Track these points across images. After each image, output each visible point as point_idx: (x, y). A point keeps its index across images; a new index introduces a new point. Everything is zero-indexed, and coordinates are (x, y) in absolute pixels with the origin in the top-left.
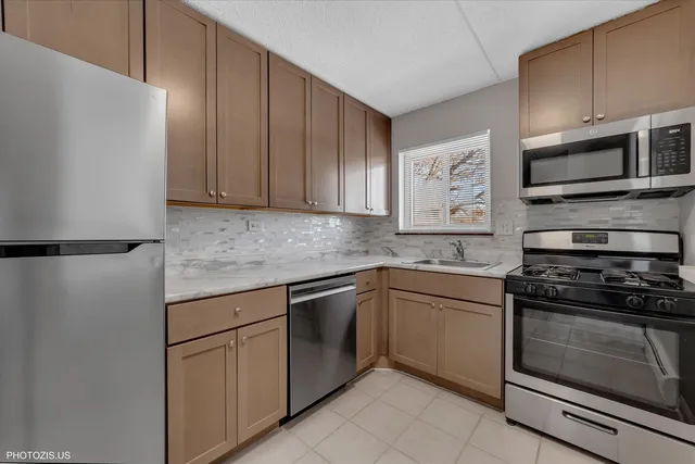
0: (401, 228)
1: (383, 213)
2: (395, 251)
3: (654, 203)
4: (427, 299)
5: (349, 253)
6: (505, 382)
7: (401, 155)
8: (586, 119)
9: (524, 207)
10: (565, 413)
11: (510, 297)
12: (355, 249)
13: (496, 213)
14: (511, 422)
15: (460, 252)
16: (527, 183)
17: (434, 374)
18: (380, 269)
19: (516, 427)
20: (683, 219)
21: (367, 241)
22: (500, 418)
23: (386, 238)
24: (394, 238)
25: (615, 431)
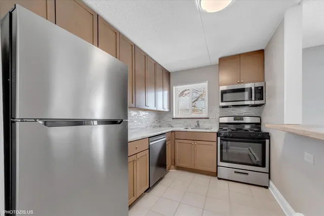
0: (174, 116)
1: (167, 110)
2: (172, 125)
3: (254, 108)
4: (190, 142)
5: (154, 127)
6: (217, 166)
7: (174, 87)
8: (238, 82)
9: (219, 109)
10: (235, 172)
11: (219, 138)
12: (156, 125)
13: (210, 111)
14: (219, 179)
15: (198, 125)
16: (222, 101)
17: (193, 168)
18: (172, 132)
19: (221, 180)
20: (261, 113)
21: (159, 122)
22: (216, 178)
23: (168, 120)
24: (172, 120)
25: (248, 174)
